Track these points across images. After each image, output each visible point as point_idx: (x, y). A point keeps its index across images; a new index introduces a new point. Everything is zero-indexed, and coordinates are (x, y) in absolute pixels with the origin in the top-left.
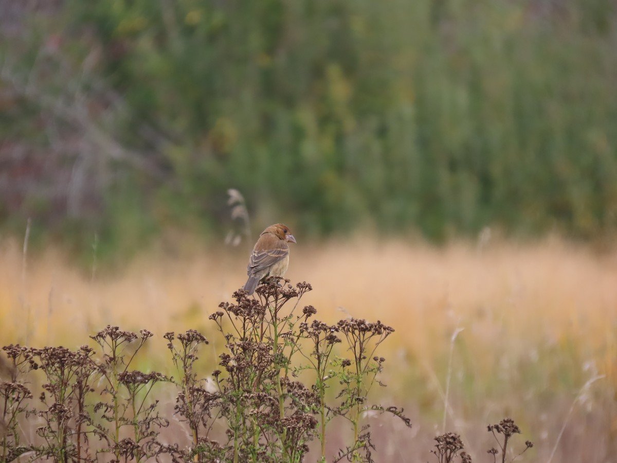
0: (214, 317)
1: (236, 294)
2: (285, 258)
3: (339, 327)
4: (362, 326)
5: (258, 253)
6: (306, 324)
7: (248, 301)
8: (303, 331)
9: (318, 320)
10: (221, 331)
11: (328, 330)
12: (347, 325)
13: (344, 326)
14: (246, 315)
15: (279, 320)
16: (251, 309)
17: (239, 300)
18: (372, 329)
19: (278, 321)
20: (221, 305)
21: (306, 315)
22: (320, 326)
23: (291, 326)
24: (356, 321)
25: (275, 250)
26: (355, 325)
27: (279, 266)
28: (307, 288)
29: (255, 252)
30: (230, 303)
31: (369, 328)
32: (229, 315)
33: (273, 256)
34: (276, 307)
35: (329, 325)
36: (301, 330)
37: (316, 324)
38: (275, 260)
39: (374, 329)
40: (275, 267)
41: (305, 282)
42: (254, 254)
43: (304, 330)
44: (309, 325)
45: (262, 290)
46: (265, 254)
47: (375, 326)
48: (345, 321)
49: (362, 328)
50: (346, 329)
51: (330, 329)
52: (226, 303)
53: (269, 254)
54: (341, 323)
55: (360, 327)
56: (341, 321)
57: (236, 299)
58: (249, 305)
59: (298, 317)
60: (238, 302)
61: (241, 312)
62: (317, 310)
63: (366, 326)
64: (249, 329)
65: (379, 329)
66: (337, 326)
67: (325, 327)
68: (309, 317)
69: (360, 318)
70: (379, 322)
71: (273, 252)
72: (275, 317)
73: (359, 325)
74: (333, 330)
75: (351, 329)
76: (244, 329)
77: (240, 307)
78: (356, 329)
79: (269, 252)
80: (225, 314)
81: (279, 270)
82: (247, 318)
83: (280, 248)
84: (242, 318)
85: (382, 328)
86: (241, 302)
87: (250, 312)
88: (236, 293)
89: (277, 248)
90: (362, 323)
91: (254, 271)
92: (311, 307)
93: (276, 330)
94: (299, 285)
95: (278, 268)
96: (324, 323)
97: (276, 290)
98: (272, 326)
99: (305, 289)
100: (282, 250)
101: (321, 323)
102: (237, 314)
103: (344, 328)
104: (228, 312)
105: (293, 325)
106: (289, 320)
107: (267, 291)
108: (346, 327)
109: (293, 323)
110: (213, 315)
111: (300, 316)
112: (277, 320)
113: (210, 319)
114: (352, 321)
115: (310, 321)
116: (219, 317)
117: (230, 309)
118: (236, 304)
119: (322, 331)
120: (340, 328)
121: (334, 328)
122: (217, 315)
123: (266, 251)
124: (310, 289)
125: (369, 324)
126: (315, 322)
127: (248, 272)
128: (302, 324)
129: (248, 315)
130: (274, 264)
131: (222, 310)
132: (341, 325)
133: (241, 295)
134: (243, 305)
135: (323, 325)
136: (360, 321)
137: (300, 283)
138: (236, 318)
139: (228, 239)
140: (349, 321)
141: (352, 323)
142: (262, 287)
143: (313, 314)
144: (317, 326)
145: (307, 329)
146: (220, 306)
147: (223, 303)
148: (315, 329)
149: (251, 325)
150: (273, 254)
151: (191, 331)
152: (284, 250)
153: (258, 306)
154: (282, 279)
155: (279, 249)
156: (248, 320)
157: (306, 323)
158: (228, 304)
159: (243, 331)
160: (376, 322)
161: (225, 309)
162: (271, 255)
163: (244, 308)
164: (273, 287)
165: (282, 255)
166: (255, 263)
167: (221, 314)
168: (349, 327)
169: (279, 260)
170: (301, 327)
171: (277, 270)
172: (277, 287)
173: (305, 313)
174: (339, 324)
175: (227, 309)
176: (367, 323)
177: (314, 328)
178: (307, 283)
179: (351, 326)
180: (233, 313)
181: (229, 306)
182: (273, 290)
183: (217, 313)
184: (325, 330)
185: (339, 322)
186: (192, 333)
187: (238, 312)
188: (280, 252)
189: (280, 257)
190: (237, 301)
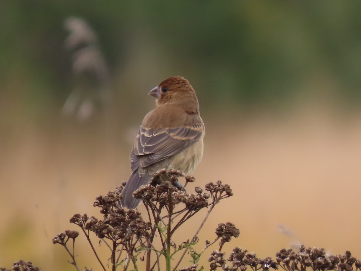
0: (62, 240)
1: (101, 201)
2: (197, 143)
3: (279, 261)
4: (319, 260)
5: (151, 132)
6: (221, 255)
7: (122, 212)
8: (216, 266)
9: (242, 248)
10: (74, 263)
11: (259, 266)
12: (292, 258)
13: (288, 259)
14: (116, 236)
15: (174, 246)
16: (126, 226)
17: (105, 212)
18: (336, 266)
19: (172, 249)
20: (75, 219)
21: (221, 238)
22: (245, 258)
23: (195, 257)
24: (309, 252)
25: (181, 128)
26: (307, 258)
27: (185, 155)
28: (224, 193)
29: (144, 131)
30: (89, 216)
31: (331, 264)
32: (88, 237)
33: (179, 138)
34: (169, 225)
35: (261, 256)
36: (211, 266)
37: (238, 255)
38: (181, 147)
39: (340, 266)
40: (181, 156)
41: (219, 183)
42: (142, 133)
43: (218, 264)
44: (226, 257)
45: (146, 194)
46: (164, 135)
47: (342, 261)
48: (290, 250)
49: (319, 263)
50: (291, 264)
51: (262, 263)
52: (82, 215)
53: (171, 134)
54: (282, 255)
55: (316, 262)
56: (283, 251)
57: (101, 209)
58: (123, 220)
59: (208, 243)
60: (103, 215)
61: (109, 232)
62: (241, 231)
63: (325, 260)
64: (123, 261)
65: (347, 266)
66: (275, 259)
67: (253, 260)
68: (226, 243)
69: (314, 246)
70: (348, 254)
71: (177, 132)
72: (168, 243)
73: (313, 258)
74: (268, 266)
75: (299, 266)
76: (114, 261)
77: (108, 222)
78: (308, 265)
79: (170, 131)
80: (82, 236)
81: (185, 162)
82: (118, 241)
83: (190, 124)
84: (110, 242)
85: (354, 266)
86: (109, 215)
87: (124, 231)
88: (100, 199)
89: (186, 125)
90: (320, 254)
91: (146, 163)
92: (231, 225)
93: (168, 265)
94: (209, 187)
95: (184, 159)
96: (252, 253)
97: (170, 196)
98: (163, 258)
99: (221, 193)
100: (192, 128)
101: (246, 254)
102: (101, 236)
103: (287, 263)
104: (87, 231)
105: (199, 256)
106: (192, 246)
107: (155, 197)
108: (291, 262)
109: (198, 253)
110: (60, 236)
111: (211, 241)
112: (171, 247)
113: (55, 242)
114: (302, 250)
115: (228, 249)
116: (71, 240)
117: (89, 227)
118: (101, 217)
119: (248, 267)
120: (281, 263)
121: (270, 263)
122: (67, 237)
123: (167, 129)
124: (229, 194)
125: (330, 257)
126: (237, 250)
127: (133, 164)
128: (213, 254)
129: (121, 237)
130: (178, 153)
131: (75, 228)
132: (283, 258)
133: (110, 203)
134: (113, 220)
135: (250, 256)
136: (316, 250)
137: (211, 184)
138: (100, 242)
139: (69, 105)
140: (296, 252)
141: (301, 254)
142: (145, 190)
143: (233, 237)
144: (240, 257)
145: (222, 262)
146: (73, 220)
147: (77, 216)
148: (237, 264)
149: (125, 254)
150: (178, 134)
151: (21, 263)
152: (195, 129)
153: (139, 222)
154: (181, 175)
155: (188, 127)
156: (121, 246)
157: (222, 252)
158: (86, 218)
159: (111, 265)
160: (343, 254)
161: (81, 225)
162: (175, 137)
163: (114, 224)
164: (165, 189)
165: (192, 138)
166: (147, 149)
167: (74, 235)
168: (296, 260)
169: (188, 146)
170: (212, 259)
171: (182, 162)
172: (172, 190)
173: (219, 235)
174: (278, 255)
175: (84, 226)
176: (327, 255)
177: (235, 261)
178: (223, 184)
179: (299, 260)
180: (94, 234)
181: (89, 221)
182: (164, 195)
183: (67, 232)
184: (254, 265)
185: (279, 252)
186: (24, 267)
187: (104, 231)
188: (189, 133)
189: (189, 140)
190: (102, 212)
